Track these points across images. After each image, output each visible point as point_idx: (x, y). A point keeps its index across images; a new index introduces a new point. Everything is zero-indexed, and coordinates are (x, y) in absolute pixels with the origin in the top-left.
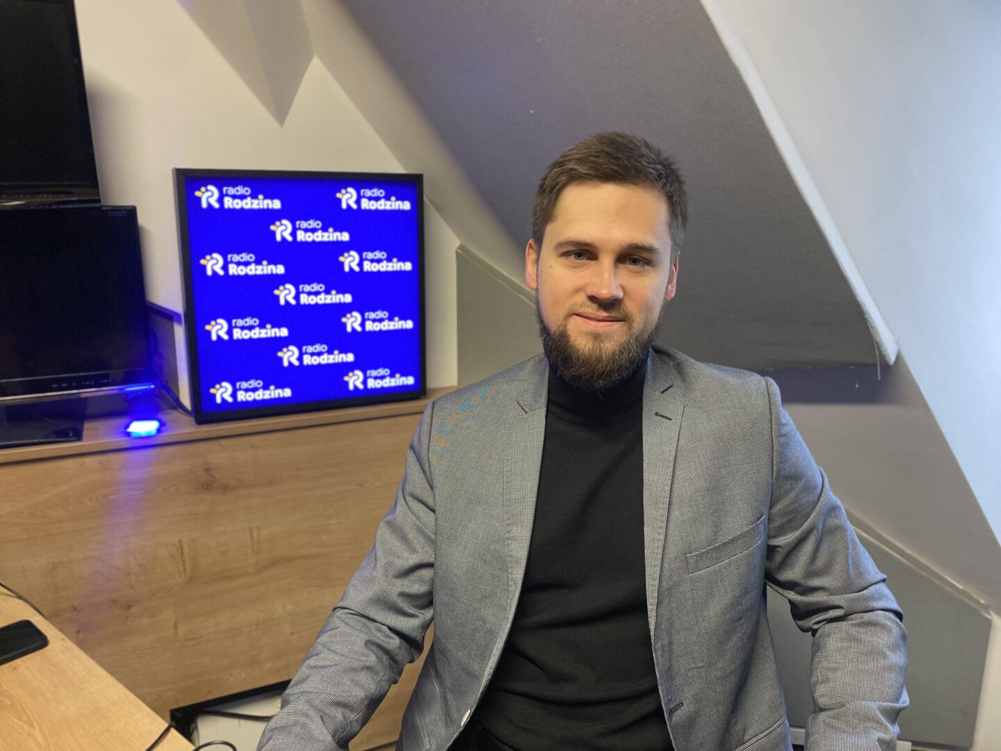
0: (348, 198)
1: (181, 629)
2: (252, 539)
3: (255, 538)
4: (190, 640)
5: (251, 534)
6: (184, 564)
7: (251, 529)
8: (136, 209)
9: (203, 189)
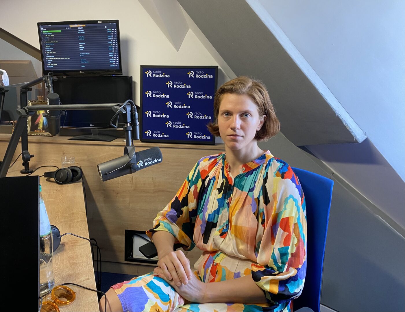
0: (191, 74)
1: (130, 205)
2: (153, 181)
3: (154, 181)
4: (133, 209)
5: (153, 179)
6: (133, 184)
7: (153, 178)
8: (132, 77)
9: (148, 71)
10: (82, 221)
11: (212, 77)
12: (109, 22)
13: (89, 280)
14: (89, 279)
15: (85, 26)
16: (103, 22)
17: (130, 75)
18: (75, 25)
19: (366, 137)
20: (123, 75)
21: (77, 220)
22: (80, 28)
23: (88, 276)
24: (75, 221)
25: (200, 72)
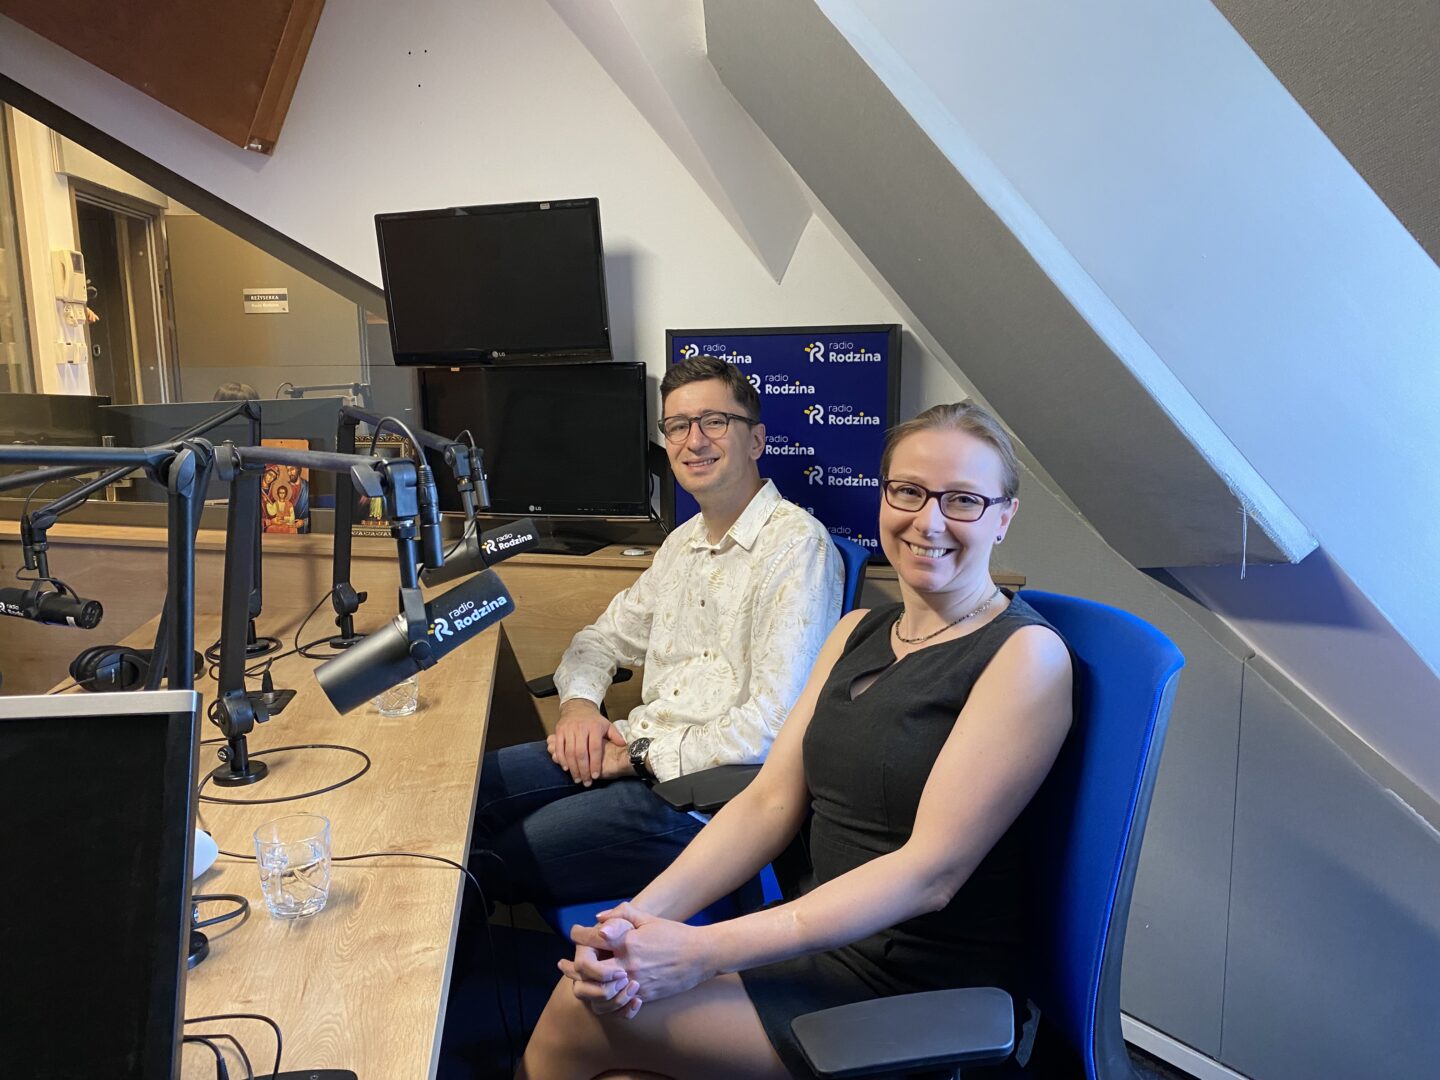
0: (816, 352)
8: (645, 364)
9: (687, 347)
10: (459, 786)
11: (878, 357)
12: (569, 204)
13: (432, 953)
14: (432, 949)
16: (554, 205)
17: (640, 359)
19: (1316, 544)
20: (614, 361)
21: (446, 784)
23: (431, 941)
24: (443, 785)
25: (842, 346)
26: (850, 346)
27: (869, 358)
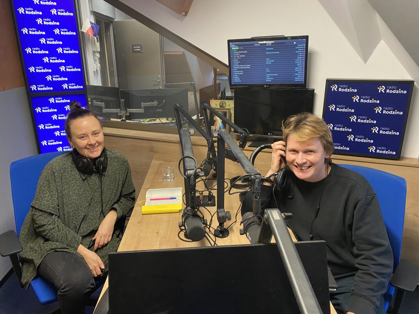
0: (382, 89)
8: (314, 89)
9: (333, 86)
12: (299, 38)
15: (273, 42)
16: (293, 38)
17: (312, 87)
18: (264, 41)
22: (268, 44)
25: (392, 87)
26: (395, 88)
27: (402, 92)
